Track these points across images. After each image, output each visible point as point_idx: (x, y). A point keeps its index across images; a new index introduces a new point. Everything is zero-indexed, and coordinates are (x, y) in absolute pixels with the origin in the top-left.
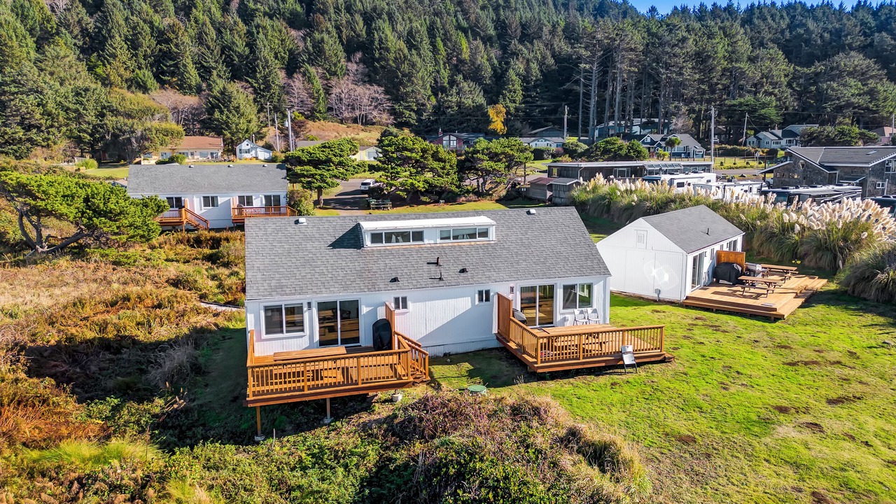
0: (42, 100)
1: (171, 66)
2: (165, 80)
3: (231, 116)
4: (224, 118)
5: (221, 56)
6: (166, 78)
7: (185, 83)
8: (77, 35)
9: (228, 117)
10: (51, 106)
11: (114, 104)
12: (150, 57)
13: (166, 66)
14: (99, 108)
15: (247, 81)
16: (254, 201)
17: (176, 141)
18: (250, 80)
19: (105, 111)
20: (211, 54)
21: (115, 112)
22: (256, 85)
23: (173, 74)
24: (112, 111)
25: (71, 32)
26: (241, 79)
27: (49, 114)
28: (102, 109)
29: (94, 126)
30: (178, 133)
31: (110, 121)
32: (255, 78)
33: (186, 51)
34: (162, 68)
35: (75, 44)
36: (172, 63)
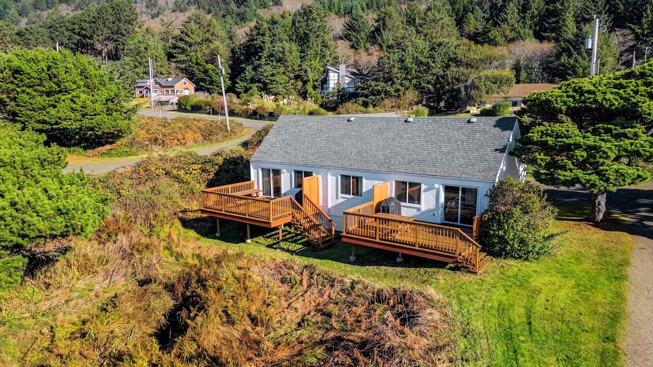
0: (403, 56)
1: (553, 23)
2: (545, 37)
3: (580, 59)
4: (572, 62)
5: (605, 6)
6: (546, 34)
7: (561, 36)
8: (487, 10)
9: (576, 61)
10: (409, 61)
11: (459, 56)
12: (536, 18)
13: (548, 23)
14: (446, 60)
15: (630, 28)
16: (423, 195)
17: (504, 88)
18: (633, 26)
19: (450, 63)
20: (595, 6)
21: (458, 63)
22: (639, 31)
23: (553, 30)
24: (456, 62)
25: (482, 9)
26: (622, 27)
27: (406, 69)
28: (448, 61)
29: (437, 78)
30: (508, 80)
31: (453, 70)
32: (640, 24)
33: (569, 6)
34: (544, 25)
35: (483, 17)
36: (554, 19)
